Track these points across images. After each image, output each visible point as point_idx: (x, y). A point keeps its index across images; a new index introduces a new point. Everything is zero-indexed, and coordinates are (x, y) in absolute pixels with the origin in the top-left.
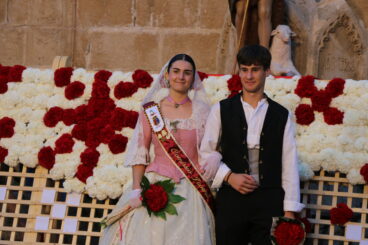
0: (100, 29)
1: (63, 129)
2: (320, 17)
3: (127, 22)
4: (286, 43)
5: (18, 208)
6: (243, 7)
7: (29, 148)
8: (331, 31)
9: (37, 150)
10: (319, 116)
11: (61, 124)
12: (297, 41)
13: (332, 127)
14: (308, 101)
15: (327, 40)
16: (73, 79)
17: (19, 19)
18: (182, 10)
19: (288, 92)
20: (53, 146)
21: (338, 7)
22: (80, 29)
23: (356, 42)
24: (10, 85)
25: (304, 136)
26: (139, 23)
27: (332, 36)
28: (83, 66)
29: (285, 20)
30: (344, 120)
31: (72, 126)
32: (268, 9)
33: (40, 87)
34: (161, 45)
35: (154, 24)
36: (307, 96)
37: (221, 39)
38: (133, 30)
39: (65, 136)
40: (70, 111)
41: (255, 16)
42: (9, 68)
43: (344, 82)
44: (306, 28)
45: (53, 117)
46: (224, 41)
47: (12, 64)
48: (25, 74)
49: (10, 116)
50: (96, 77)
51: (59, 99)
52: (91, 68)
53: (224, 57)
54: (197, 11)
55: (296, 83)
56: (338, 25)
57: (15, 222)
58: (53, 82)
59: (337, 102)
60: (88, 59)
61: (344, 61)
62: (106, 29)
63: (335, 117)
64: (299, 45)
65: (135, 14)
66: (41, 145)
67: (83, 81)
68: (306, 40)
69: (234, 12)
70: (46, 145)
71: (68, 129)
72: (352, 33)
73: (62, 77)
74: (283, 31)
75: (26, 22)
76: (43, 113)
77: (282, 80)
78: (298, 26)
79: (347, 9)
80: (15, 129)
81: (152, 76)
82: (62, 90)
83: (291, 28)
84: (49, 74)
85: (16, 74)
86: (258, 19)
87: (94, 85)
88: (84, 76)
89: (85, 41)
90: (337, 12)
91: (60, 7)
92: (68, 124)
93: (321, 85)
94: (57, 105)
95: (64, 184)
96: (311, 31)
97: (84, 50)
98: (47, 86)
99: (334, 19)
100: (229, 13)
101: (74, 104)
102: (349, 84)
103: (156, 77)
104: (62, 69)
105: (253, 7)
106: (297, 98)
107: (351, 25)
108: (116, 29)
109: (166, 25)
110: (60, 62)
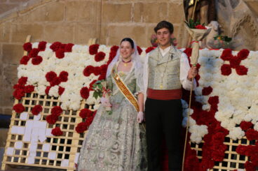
0: (114, 24)
1: (93, 77)
2: (234, 17)
3: (129, 20)
4: (216, 31)
5: (70, 119)
6: (192, 11)
7: (76, 87)
8: (241, 25)
9: (80, 89)
10: (234, 70)
11: (92, 75)
12: (222, 30)
13: (241, 77)
14: (228, 63)
15: (238, 29)
16: (99, 51)
17: (71, 19)
18: (159, 13)
19: (217, 58)
20: (88, 87)
21: (245, 11)
22: (103, 24)
23: (254, 30)
24: (66, 54)
25: (226, 81)
26: (135, 21)
27: (241, 27)
28: (105, 44)
29: (215, 19)
30: (248, 73)
31: (99, 76)
32: (206, 12)
33: (81, 54)
34: (147, 33)
35: (143, 21)
36: (228, 60)
37: (179, 29)
38: (132, 24)
39: (95, 81)
40: (97, 68)
41: (198, 16)
42: (65, 45)
43: (249, 52)
44: (227, 23)
45: (88, 71)
46: (182, 30)
47: (67, 43)
48: (73, 48)
49: (65, 71)
50: (112, 49)
51: (91, 61)
52: (109, 45)
53: (181, 39)
54: (166, 14)
55: (221, 53)
56: (244, 21)
57: (68, 127)
58: (88, 52)
59: (244, 63)
60: (108, 40)
61: (248, 40)
62: (117, 24)
63: (243, 71)
64: (223, 32)
65: (133, 16)
66: (82, 86)
67: (104, 52)
68: (227, 29)
69: (187, 14)
70: (85, 86)
71: (96, 78)
72: (252, 25)
73: (93, 50)
74: (214, 24)
75: (75, 20)
76: (83, 69)
77: (213, 51)
78: (222, 22)
79: (250, 12)
80: (68, 77)
81: (142, 49)
82: (93, 56)
83: (218, 22)
84: (86, 48)
85: (69, 48)
86: (200, 17)
87: (111, 54)
88: (105, 49)
89: (106, 31)
90: (244, 14)
91: (93, 12)
92: (96, 75)
93: (235, 53)
94: (90, 64)
95: (94, 107)
96: (230, 24)
97: (105, 35)
98: (85, 54)
99: (242, 18)
100: (184, 15)
101: (100, 64)
102: (251, 53)
103: (144, 49)
104: (93, 45)
105: (198, 12)
106: (221, 61)
107: (251, 21)
108: (122, 24)
109: (150, 22)
110: (92, 42)
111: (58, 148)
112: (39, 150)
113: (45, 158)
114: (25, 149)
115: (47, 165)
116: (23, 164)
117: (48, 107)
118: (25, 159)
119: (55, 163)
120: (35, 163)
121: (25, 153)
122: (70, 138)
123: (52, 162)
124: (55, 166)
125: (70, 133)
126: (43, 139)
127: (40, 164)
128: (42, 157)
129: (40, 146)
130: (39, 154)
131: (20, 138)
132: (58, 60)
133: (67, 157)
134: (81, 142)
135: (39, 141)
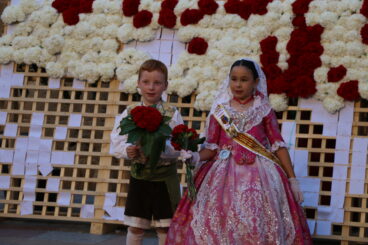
111: (73, 185)
112: (41, 190)
113: (52, 204)
114: (16, 189)
115: (56, 216)
116: (12, 215)
117: (53, 113)
118: (15, 206)
119: (70, 211)
120: (34, 213)
121: (16, 195)
122: (94, 167)
123: (63, 210)
124: (69, 217)
125: (93, 157)
126: (46, 171)
127: (44, 215)
128: (46, 202)
129: (42, 183)
130: (40, 197)
131: (6, 169)
132: (69, 28)
133: (90, 200)
134: (114, 174)
135: (40, 174)
